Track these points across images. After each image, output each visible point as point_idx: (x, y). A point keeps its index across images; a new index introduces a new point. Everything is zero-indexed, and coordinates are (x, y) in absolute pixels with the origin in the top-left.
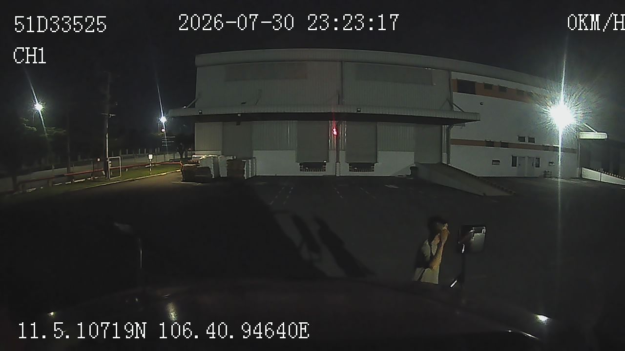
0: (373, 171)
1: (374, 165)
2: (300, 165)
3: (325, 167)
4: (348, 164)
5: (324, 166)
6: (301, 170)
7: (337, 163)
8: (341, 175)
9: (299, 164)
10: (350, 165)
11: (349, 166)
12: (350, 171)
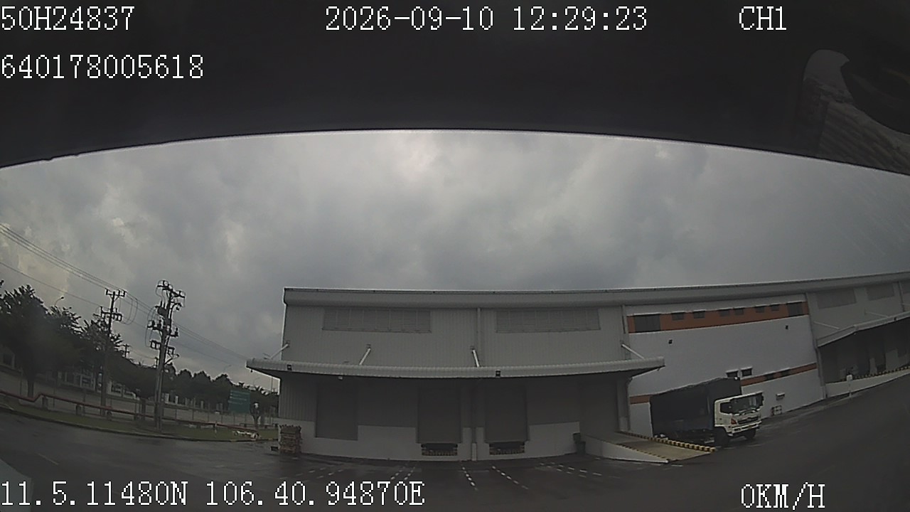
0: (523, 452)
1: (524, 444)
2: (422, 446)
3: (456, 450)
4: (488, 445)
5: (455, 448)
6: (423, 454)
7: (474, 444)
8: (479, 459)
9: (420, 444)
10: (490, 446)
11: (489, 448)
12: (491, 453)
